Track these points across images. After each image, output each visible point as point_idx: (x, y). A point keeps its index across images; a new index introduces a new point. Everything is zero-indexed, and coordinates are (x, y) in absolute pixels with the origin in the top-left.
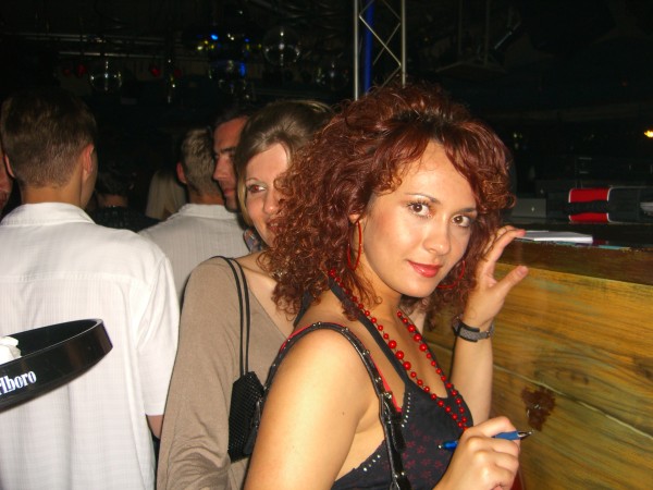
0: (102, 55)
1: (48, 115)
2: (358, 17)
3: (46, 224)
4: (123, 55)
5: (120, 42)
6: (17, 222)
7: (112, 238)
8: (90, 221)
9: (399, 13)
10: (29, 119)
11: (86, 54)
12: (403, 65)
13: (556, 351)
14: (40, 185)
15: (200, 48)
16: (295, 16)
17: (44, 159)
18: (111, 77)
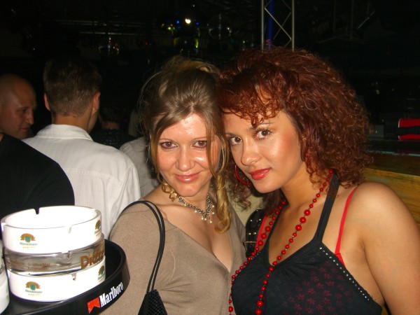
0: (107, 33)
1: (76, 72)
2: (263, 9)
3: (63, 138)
4: (120, 34)
5: (117, 25)
6: (45, 135)
7: (102, 151)
8: (91, 139)
9: (291, 6)
10: (64, 73)
11: (96, 33)
12: (292, 39)
14: (66, 114)
15: (169, 28)
16: (228, 8)
17: (71, 99)
18: (112, 48)
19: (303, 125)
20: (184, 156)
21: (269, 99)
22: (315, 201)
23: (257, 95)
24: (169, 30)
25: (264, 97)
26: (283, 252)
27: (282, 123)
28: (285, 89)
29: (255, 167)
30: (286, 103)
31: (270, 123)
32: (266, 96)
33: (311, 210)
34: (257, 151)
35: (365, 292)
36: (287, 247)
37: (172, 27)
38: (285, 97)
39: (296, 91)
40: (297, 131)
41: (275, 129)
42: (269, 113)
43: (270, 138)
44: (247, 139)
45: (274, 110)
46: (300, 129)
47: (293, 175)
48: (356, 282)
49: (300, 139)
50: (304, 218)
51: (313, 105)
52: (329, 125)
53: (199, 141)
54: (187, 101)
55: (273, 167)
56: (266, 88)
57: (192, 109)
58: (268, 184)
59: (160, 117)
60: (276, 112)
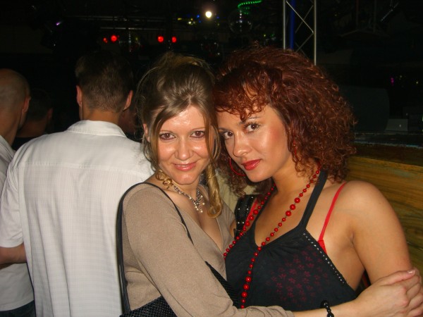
0: (127, 29)
2: (285, 2)
4: (140, 29)
5: (138, 20)
6: (80, 130)
11: (117, 28)
12: (315, 32)
13: (406, 216)
15: (190, 23)
18: (132, 42)
19: (289, 117)
20: (183, 146)
21: (255, 95)
22: (305, 191)
23: (244, 92)
24: (189, 25)
25: (251, 93)
26: (272, 235)
27: (268, 117)
28: (270, 86)
29: (246, 158)
30: (272, 98)
31: (256, 118)
32: (253, 93)
33: (301, 198)
34: (247, 144)
35: (341, 275)
36: (276, 230)
37: (192, 22)
38: (270, 93)
39: (280, 86)
40: (283, 123)
41: (263, 123)
42: (255, 108)
43: (258, 131)
44: (238, 133)
45: (260, 105)
46: (287, 122)
47: (282, 165)
48: (334, 266)
49: (287, 130)
50: (294, 205)
51: (296, 99)
52: (311, 118)
53: (196, 132)
54: (184, 94)
55: (263, 158)
56: (252, 86)
57: (190, 101)
58: (259, 174)
59: (159, 110)
60: (263, 107)
